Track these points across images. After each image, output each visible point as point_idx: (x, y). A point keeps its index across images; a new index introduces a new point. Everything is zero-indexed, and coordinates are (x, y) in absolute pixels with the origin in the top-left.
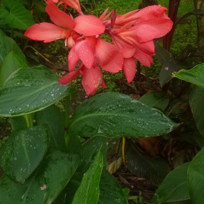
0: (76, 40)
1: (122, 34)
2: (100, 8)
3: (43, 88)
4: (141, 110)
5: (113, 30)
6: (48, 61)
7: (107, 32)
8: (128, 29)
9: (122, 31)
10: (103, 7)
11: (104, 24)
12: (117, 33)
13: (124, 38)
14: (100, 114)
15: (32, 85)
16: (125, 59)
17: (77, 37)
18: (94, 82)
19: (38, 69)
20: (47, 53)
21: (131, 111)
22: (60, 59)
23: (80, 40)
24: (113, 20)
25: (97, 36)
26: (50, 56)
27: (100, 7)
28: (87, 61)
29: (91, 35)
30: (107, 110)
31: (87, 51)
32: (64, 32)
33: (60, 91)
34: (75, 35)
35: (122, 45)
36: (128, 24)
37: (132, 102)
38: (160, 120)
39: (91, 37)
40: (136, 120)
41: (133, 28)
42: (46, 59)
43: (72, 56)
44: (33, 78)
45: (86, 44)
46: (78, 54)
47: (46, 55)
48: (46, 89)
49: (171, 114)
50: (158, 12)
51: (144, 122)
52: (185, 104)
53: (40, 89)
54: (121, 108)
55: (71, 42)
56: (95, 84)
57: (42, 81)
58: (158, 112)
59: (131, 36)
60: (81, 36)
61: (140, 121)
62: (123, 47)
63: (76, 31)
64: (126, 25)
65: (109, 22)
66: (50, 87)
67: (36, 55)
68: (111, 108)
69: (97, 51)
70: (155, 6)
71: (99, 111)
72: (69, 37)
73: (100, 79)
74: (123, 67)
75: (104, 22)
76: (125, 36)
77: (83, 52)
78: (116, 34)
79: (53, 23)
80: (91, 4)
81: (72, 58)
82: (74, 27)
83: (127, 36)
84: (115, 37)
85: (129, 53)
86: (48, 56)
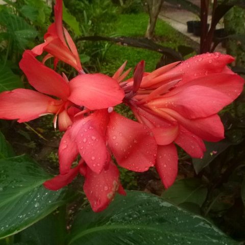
0: (73, 118)
1: (154, 105)
2: (106, 70)
3: (21, 193)
4: (177, 218)
5: (135, 98)
6: (42, 137)
7: (126, 101)
8: (163, 95)
9: (154, 99)
10: (109, 69)
11: (121, 87)
12: (145, 103)
13: (157, 110)
14: (113, 226)
15: (5, 188)
16: (160, 147)
17: (76, 112)
18: (106, 188)
19: (16, 160)
20: (41, 127)
21: (161, 221)
22: (57, 135)
23: (81, 117)
24: (137, 80)
25: (110, 109)
26: (45, 131)
27: (106, 68)
28: (93, 158)
29: (99, 107)
30: (124, 219)
31: (94, 138)
32: (53, 103)
33: (49, 197)
34: (72, 108)
35: (152, 123)
36: (163, 86)
37: (161, 205)
38: (208, 235)
39: (99, 110)
40: (170, 236)
41: (174, 92)
42: (39, 135)
43: (65, 147)
44: (7, 176)
45: (91, 124)
46: (76, 144)
47: (39, 129)
48: (27, 194)
49: (211, 211)
50: (216, 64)
51: (183, 239)
52: (231, 196)
53: (17, 195)
54: (146, 215)
55: (64, 119)
56: (108, 191)
57: (21, 181)
58: (204, 221)
59: (170, 107)
60: (82, 109)
61: (176, 237)
62: (155, 126)
63: (74, 102)
64: (159, 88)
65: (131, 83)
66: (33, 191)
67: (27, 130)
68: (130, 216)
69: (110, 136)
70: (209, 55)
71: (112, 220)
72: (61, 111)
73: (115, 183)
74: (156, 161)
75: (121, 84)
76: (159, 107)
77: (85, 140)
78: (142, 105)
79: (34, 89)
80: (94, 66)
81: (66, 148)
82: (70, 95)
83: (164, 106)
84: (139, 108)
85: (166, 137)
86: (42, 130)
